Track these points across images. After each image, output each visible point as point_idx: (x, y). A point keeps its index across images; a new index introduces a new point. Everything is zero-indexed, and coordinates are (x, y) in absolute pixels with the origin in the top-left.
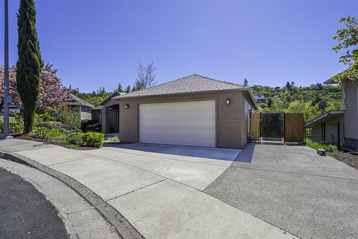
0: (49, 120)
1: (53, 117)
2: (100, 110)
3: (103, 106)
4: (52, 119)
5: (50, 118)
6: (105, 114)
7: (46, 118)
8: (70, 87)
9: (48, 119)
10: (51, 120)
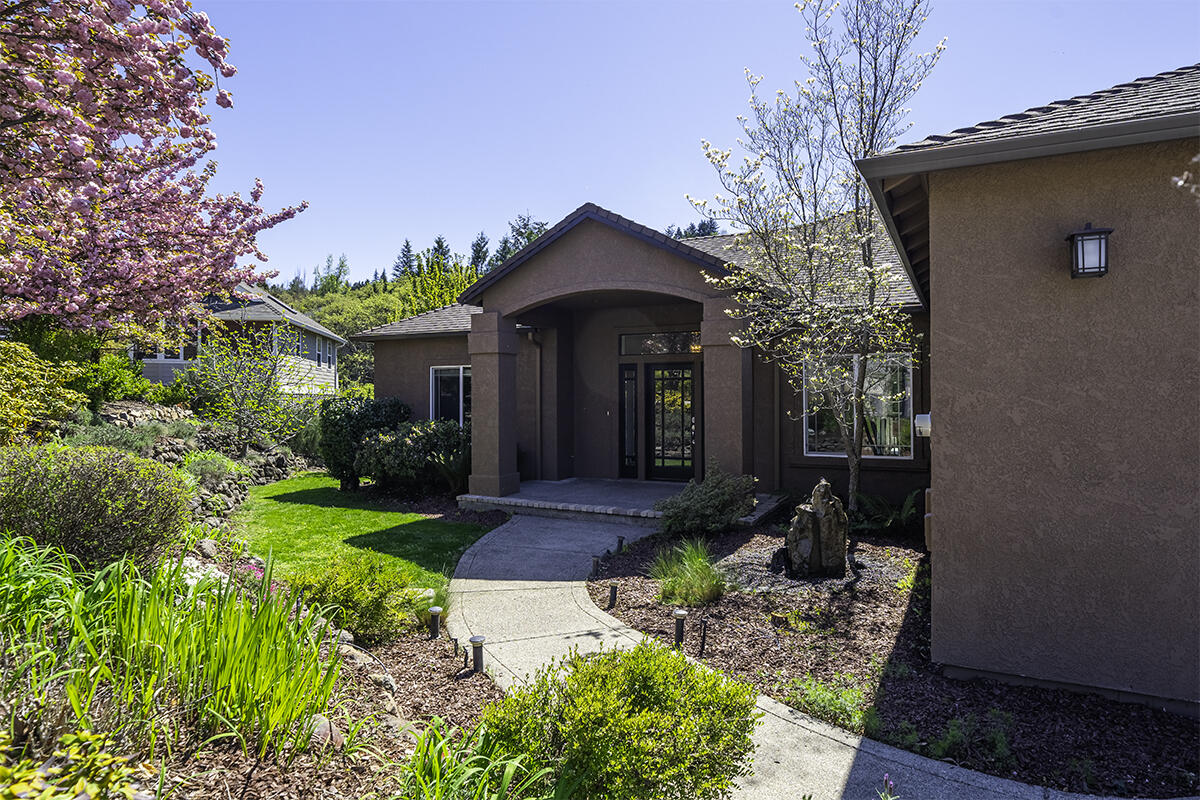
0: (125, 398)
1: (147, 383)
2: (461, 337)
3: (479, 310)
4: (144, 391)
5: (128, 385)
6: (495, 360)
7: (106, 385)
8: (256, 196)
9: (118, 394)
10: (137, 398)
